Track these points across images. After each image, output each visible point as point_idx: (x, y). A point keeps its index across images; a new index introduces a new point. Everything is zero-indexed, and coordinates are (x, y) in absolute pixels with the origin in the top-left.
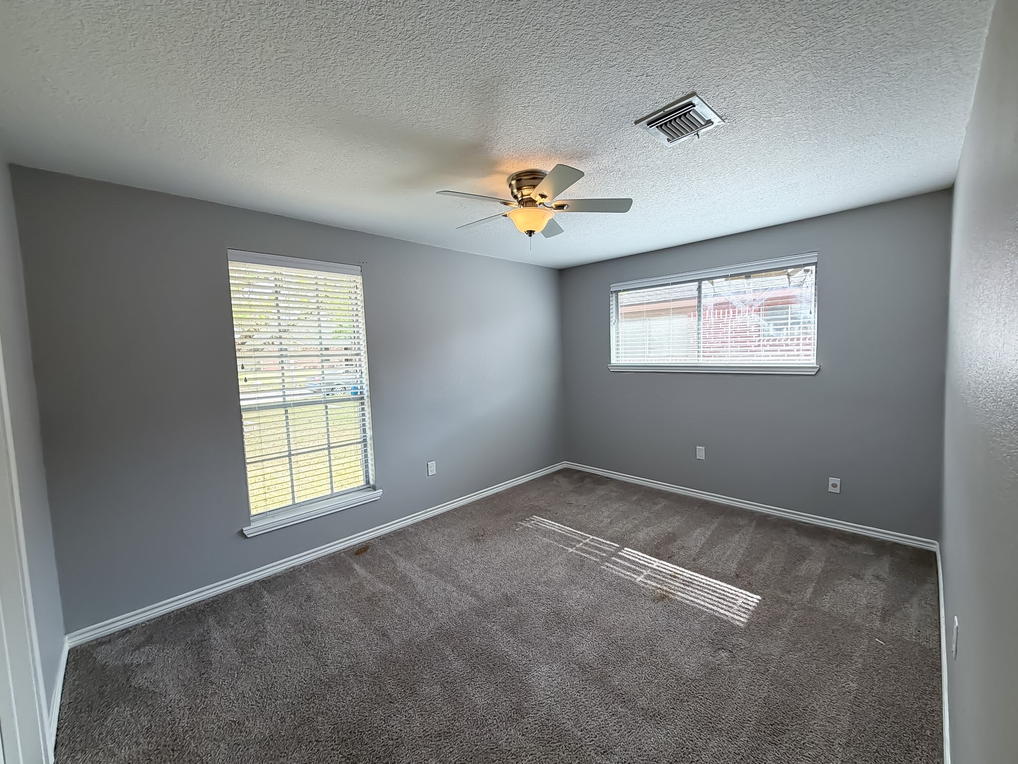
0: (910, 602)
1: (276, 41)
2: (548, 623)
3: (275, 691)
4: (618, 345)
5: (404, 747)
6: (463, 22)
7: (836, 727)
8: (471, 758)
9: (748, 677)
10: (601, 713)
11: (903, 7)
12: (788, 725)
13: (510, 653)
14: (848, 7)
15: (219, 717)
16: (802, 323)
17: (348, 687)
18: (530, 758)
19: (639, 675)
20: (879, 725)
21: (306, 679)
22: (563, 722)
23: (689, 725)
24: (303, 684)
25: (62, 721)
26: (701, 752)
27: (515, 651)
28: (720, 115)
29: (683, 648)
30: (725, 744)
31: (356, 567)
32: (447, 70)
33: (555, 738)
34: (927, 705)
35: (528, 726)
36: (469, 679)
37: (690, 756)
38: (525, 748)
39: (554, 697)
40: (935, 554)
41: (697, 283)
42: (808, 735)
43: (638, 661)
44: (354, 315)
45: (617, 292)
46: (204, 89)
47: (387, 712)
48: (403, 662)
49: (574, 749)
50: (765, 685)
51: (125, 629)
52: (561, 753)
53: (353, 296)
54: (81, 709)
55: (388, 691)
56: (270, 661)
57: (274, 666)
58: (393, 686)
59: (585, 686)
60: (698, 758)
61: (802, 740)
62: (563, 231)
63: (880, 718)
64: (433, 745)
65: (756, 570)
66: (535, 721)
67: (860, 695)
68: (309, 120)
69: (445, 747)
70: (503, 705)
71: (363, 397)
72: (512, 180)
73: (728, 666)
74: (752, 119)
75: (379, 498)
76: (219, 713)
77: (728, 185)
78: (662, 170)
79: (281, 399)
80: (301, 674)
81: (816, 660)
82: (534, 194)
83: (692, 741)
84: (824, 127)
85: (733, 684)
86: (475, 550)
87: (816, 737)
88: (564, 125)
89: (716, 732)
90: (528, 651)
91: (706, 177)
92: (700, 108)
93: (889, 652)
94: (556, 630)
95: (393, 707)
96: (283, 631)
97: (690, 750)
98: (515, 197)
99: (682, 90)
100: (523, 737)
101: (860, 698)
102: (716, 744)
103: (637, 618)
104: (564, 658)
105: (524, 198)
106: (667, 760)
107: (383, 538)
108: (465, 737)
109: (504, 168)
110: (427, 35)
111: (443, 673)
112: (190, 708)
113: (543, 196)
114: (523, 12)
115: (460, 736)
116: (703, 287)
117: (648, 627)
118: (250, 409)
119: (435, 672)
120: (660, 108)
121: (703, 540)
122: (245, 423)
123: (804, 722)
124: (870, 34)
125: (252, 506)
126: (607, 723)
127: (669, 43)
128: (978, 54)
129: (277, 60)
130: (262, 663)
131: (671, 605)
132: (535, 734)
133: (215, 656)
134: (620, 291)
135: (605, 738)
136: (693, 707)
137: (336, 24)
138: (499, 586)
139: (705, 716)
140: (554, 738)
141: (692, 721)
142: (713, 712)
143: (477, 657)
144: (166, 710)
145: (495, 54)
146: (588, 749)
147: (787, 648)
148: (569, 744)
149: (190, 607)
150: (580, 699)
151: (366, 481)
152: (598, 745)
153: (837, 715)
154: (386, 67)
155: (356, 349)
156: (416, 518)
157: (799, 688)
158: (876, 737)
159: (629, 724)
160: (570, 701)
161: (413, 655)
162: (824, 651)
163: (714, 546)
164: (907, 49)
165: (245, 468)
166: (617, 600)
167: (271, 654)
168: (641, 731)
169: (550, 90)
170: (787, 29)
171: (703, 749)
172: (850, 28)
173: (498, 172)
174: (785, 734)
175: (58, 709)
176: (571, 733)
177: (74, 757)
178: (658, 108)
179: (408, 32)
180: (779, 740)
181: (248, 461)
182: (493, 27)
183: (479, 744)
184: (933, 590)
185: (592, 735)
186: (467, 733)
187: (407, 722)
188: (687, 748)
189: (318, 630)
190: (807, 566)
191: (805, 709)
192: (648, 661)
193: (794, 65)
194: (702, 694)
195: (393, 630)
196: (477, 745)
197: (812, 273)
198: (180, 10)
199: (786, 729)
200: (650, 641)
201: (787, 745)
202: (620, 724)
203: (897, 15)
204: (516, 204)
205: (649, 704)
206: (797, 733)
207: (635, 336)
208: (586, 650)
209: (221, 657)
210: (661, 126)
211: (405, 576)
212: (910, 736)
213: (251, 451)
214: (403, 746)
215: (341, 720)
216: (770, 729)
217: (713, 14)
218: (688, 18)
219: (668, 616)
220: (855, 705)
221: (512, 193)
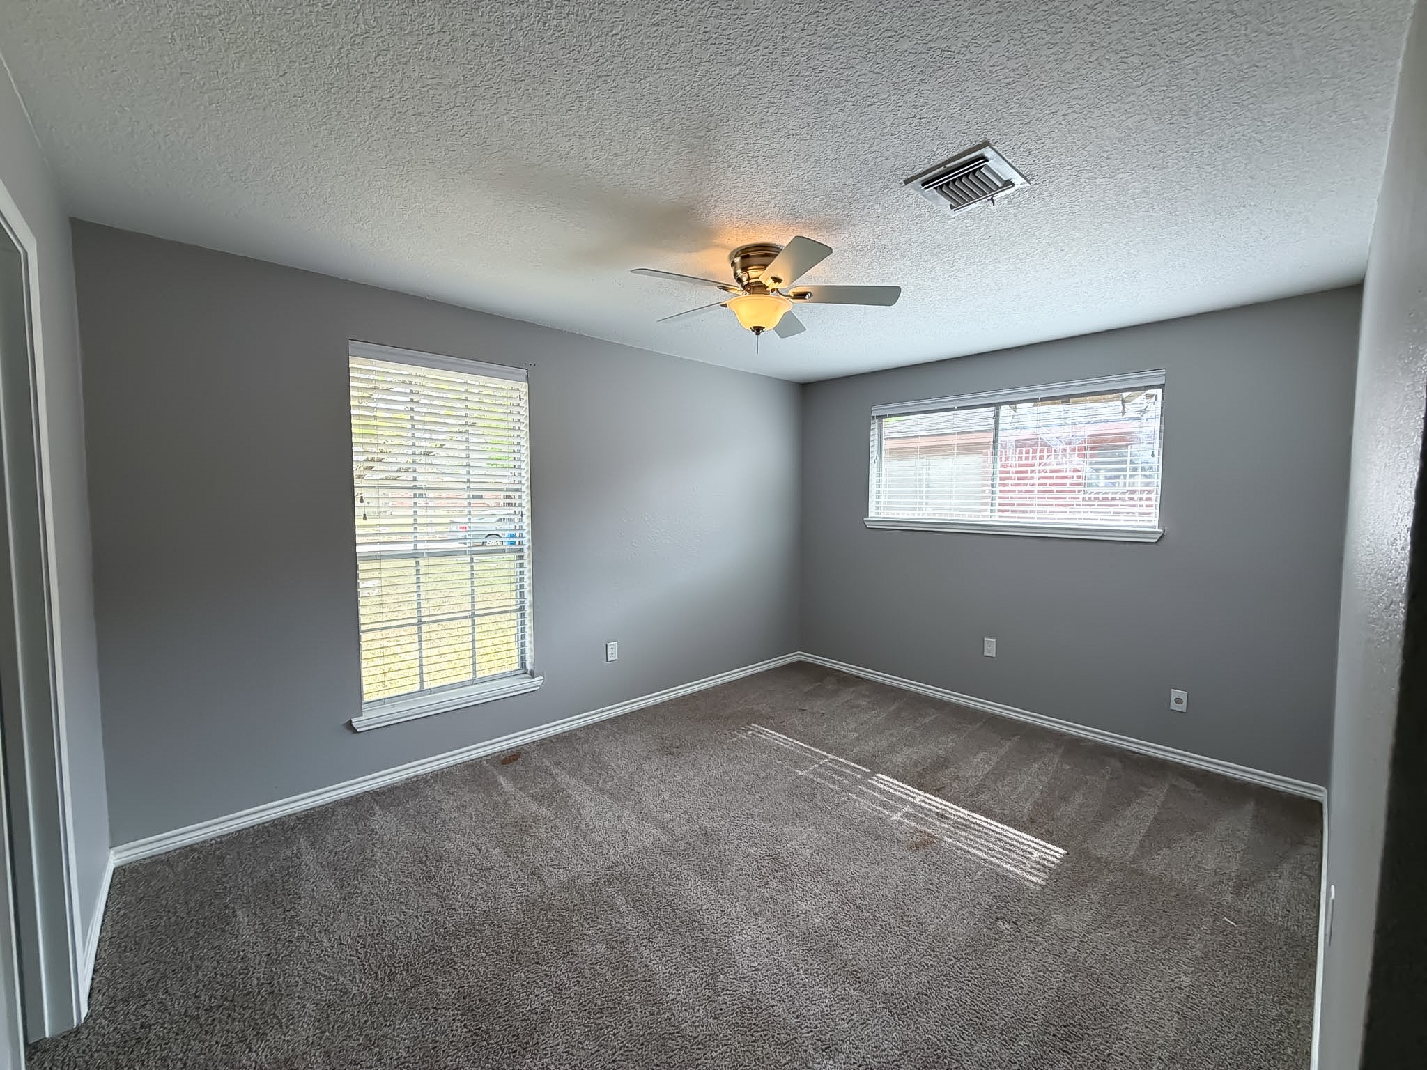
0: (1279, 871)
1: (421, 63)
2: (759, 869)
3: (382, 938)
4: (879, 492)
5: (551, 1024)
6: (670, 42)
7: (1158, 1035)
8: (642, 1044)
9: (1037, 959)
10: (825, 995)
11: (1276, 29)
12: (1088, 1028)
13: (705, 907)
14: (1200, 28)
15: (307, 968)
16: (1140, 470)
17: (481, 940)
18: (723, 1049)
19: (882, 947)
20: (1218, 1036)
21: (425, 926)
22: (772, 1004)
23: (948, 1019)
24: (420, 932)
25: (99, 961)
26: (961, 1057)
27: (713, 904)
28: (1023, 173)
29: (947, 914)
30: (997, 1048)
31: (501, 779)
32: (647, 105)
33: (759, 1026)
34: (1289, 1013)
35: (724, 1006)
36: (646, 938)
37: (947, 1062)
38: (717, 1035)
39: (762, 969)
40: (1321, 805)
41: (993, 408)
42: (1116, 1044)
43: (882, 928)
44: (515, 436)
45: (880, 418)
46: (326, 124)
47: (532, 975)
48: (557, 911)
49: (785, 1041)
50: (1060, 972)
51: (189, 846)
52: (766, 1046)
53: (515, 410)
54: (126, 947)
55: (535, 948)
56: (378, 898)
57: (383, 906)
58: (542, 941)
59: (806, 958)
60: (957, 1065)
61: (1106, 1050)
62: (805, 329)
63: (1221, 1026)
64: (592, 1023)
65: (1059, 814)
66: (733, 1000)
67: (1195, 993)
68: (463, 169)
69: (607, 1027)
70: (691, 977)
71: (523, 548)
72: (736, 257)
73: (1008, 942)
74: (1069, 181)
75: (538, 688)
76: (306, 964)
77: (1037, 271)
78: (944, 248)
79: (411, 546)
80: (418, 918)
81: (1136, 941)
82: (764, 276)
83: (950, 1040)
84: (1172, 194)
85: (1015, 967)
86: (667, 766)
87: (1128, 1046)
88: (806, 183)
89: (985, 1031)
90: (729, 906)
91: (1006, 259)
92: (996, 163)
93: (1243, 937)
94: (771, 880)
95: (540, 970)
96: (397, 861)
97: (947, 1053)
98: (739, 280)
99: (969, 139)
100: (716, 1021)
101: (1194, 997)
102: (983, 1048)
103: (885, 870)
104: (778, 918)
105: (750, 281)
106: (913, 1064)
107: (541, 744)
108: (636, 1015)
109: (723, 240)
110: (621, 59)
111: (612, 928)
112: (269, 955)
113: (776, 280)
114: (750, 30)
115: (629, 1014)
116: (1002, 413)
117: (900, 884)
118: (369, 558)
119: (601, 926)
120: (939, 163)
121: (988, 768)
122: (361, 575)
123: (1112, 1025)
124: (1232, 66)
125: (365, 689)
126: (833, 1009)
127: (950, 75)
128: (1389, 97)
129: (423, 88)
130: (367, 900)
131: (935, 854)
132: (732, 1018)
133: (306, 889)
134: (885, 416)
135: (829, 1029)
136: (955, 995)
137: (500, 42)
138: (695, 817)
139: (971, 1009)
140: (757, 1026)
141: (953, 1014)
142: (983, 1004)
143: (660, 910)
144: (236, 955)
145: (712, 85)
146: (804, 1042)
147: (1095, 922)
148: (778, 1034)
149: (276, 822)
150: (798, 974)
151: (522, 664)
152: (818, 1038)
153: (1160, 1019)
154: (565, 101)
155: (516, 482)
156: (587, 719)
157: (1108, 978)
158: (1213, 1052)
159: (864, 1012)
160: (784, 976)
161: (572, 902)
162: (1149, 930)
163: (1001, 778)
164: (1286, 88)
165: (358, 637)
166: (858, 845)
167: (380, 890)
168: (880, 1022)
169: (787, 134)
170: (1114, 57)
171: (965, 1053)
172: (1202, 57)
173: (717, 246)
174: (1083, 1040)
175: (97, 945)
176: (782, 1019)
177: (113, 1008)
178: (937, 163)
179: (595, 54)
180: (1073, 1048)
181: (363, 628)
182: (709, 49)
183: (654, 1026)
184: (1314, 855)
185: (811, 1023)
186: (639, 1010)
187: (558, 991)
188: (943, 1051)
189: (445, 861)
190: (1133, 812)
191: (1114, 1007)
192: (897, 929)
193: (1127, 107)
194: (969, 979)
195: (546, 867)
196: (651, 1028)
197: (1156, 399)
198: (298, 21)
199: (1085, 1034)
200: (901, 903)
201: (1085, 1054)
202: (852, 1011)
203: (1270, 41)
204: (739, 289)
205: (893, 987)
206: (1100, 1040)
207: (904, 481)
208: (810, 910)
209: (313, 890)
210: (941, 187)
211: (568, 796)
212: (1263, 1055)
213: (366, 615)
214: (551, 1022)
215: (469, 982)
216: (1062, 1032)
217: (1010, 36)
218: (976, 41)
219: (930, 870)
220: (1187, 1006)
221: (735, 274)
